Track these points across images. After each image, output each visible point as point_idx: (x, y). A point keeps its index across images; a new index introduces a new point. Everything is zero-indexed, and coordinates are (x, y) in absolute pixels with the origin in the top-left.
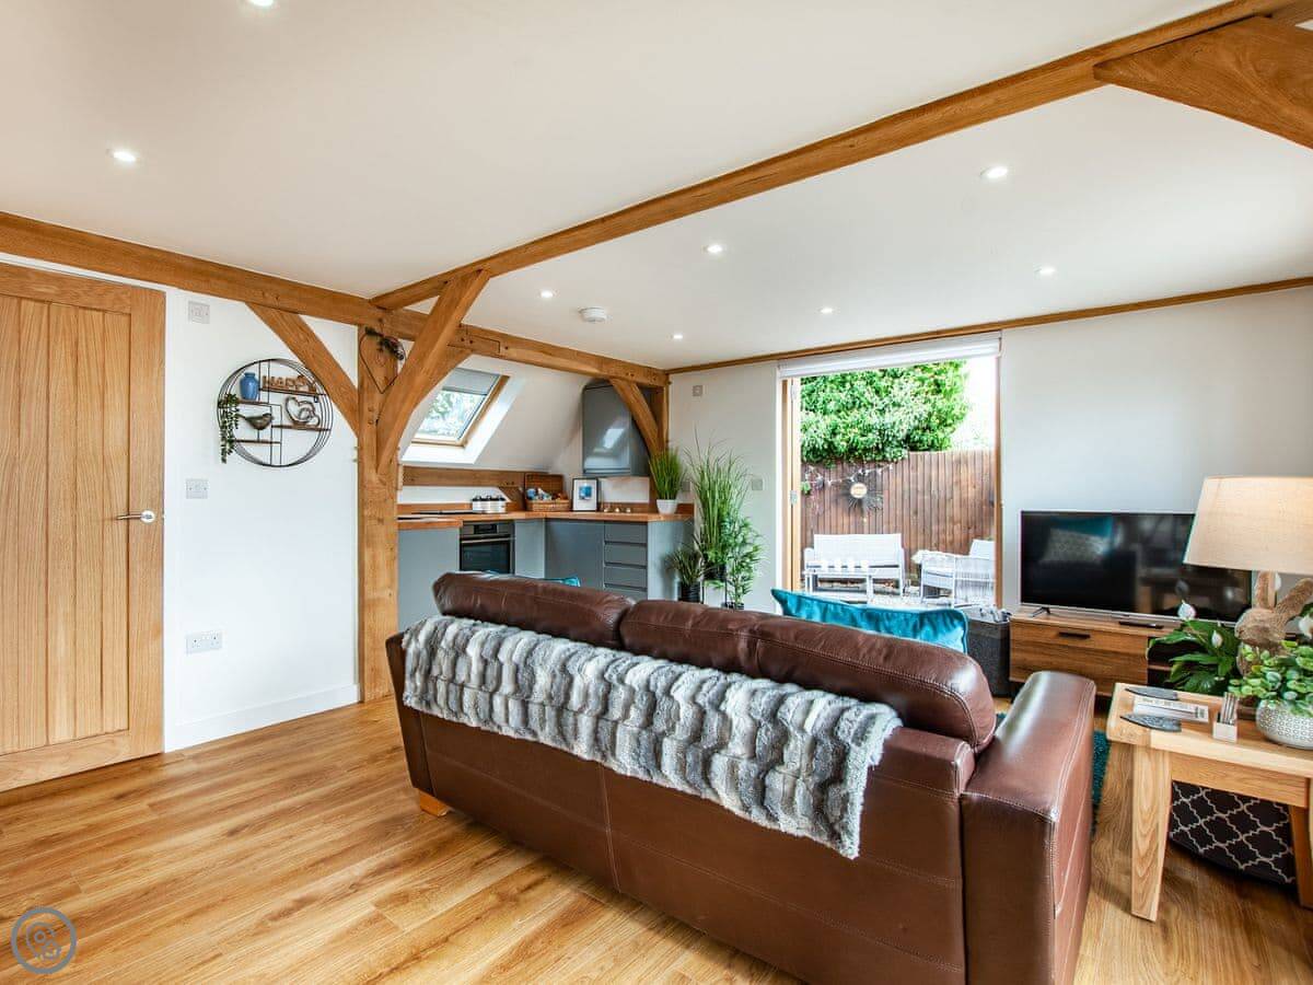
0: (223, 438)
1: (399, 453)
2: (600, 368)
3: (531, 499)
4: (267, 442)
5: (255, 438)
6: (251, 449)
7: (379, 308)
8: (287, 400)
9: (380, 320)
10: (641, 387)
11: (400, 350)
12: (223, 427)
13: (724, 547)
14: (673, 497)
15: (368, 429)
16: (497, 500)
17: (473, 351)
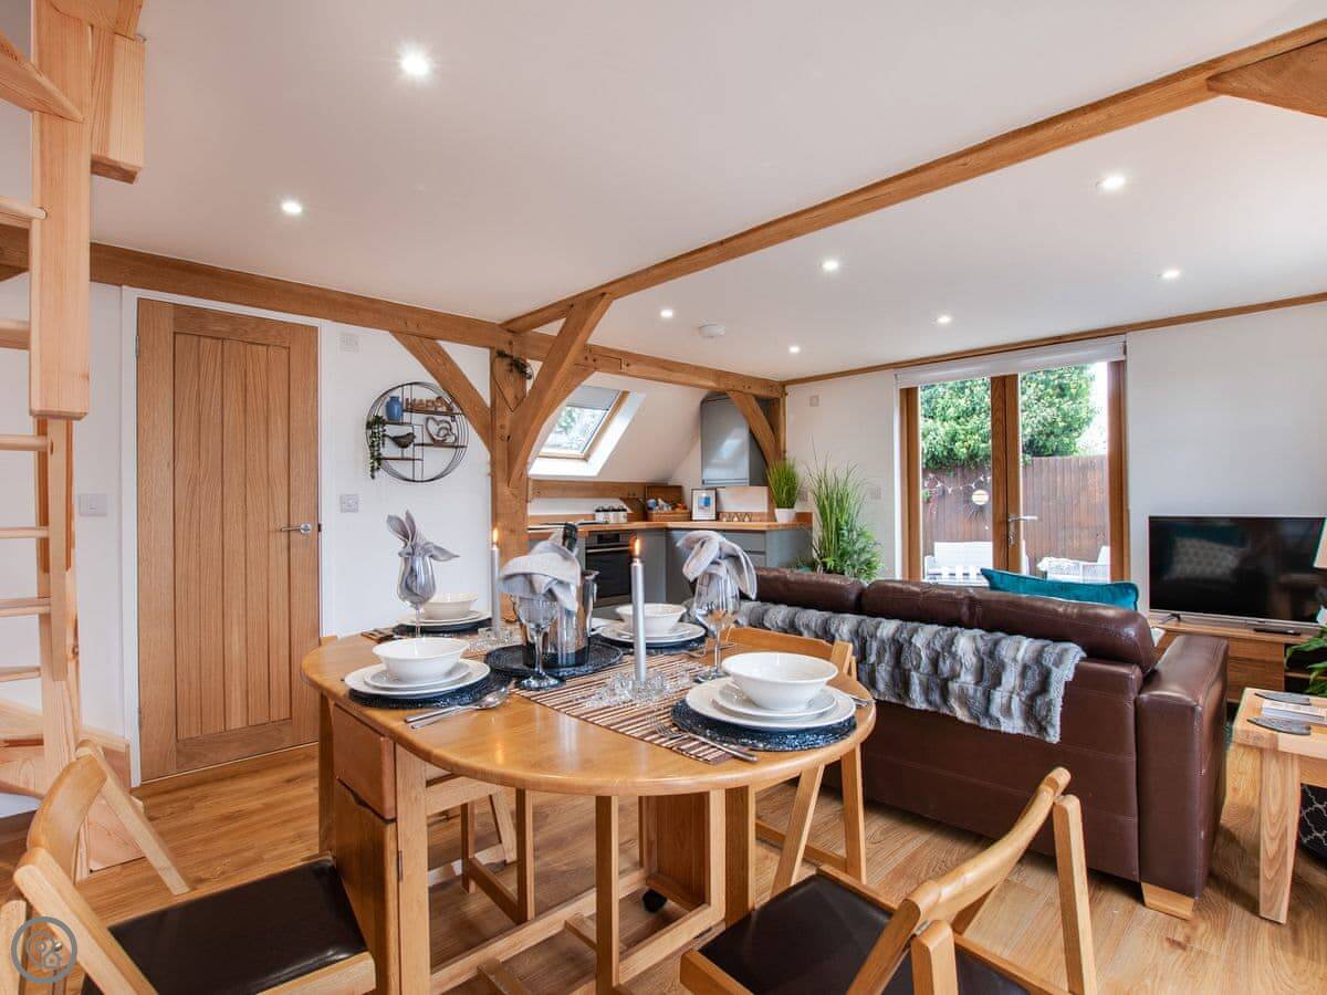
0: (372, 456)
1: (528, 467)
2: (717, 381)
3: (651, 509)
4: (409, 459)
5: (399, 456)
6: (397, 466)
7: (509, 331)
8: (428, 419)
9: (511, 343)
10: (758, 399)
11: (528, 371)
12: (372, 446)
13: (842, 556)
14: (791, 506)
15: (500, 446)
16: (619, 510)
17: (596, 369)
